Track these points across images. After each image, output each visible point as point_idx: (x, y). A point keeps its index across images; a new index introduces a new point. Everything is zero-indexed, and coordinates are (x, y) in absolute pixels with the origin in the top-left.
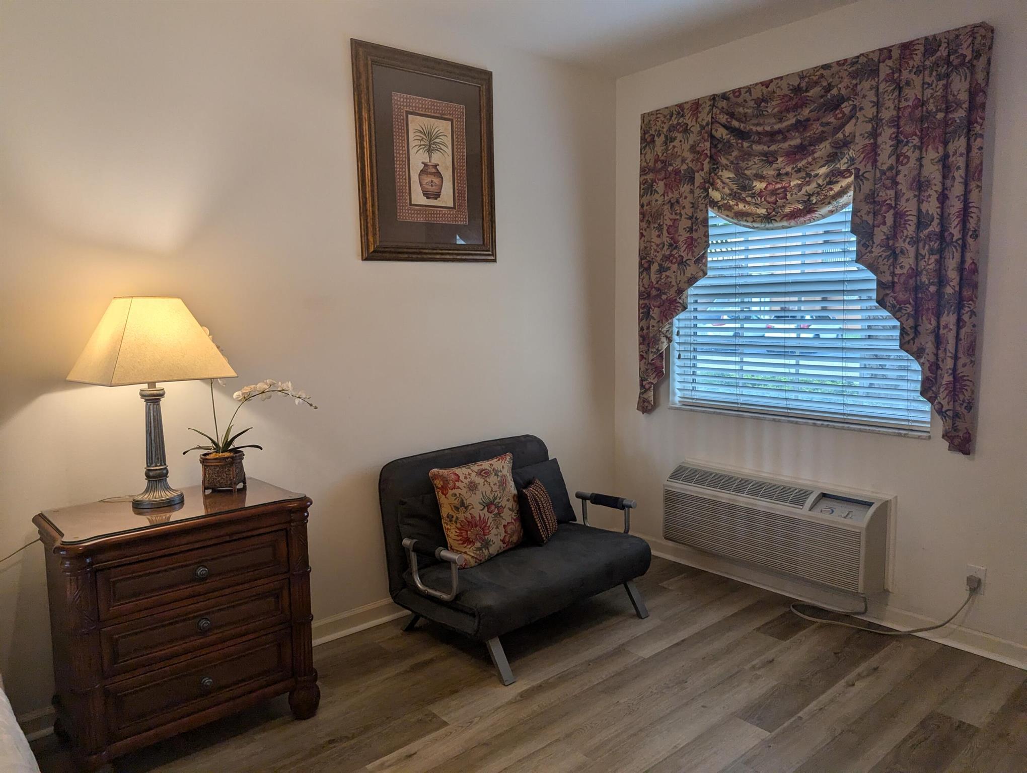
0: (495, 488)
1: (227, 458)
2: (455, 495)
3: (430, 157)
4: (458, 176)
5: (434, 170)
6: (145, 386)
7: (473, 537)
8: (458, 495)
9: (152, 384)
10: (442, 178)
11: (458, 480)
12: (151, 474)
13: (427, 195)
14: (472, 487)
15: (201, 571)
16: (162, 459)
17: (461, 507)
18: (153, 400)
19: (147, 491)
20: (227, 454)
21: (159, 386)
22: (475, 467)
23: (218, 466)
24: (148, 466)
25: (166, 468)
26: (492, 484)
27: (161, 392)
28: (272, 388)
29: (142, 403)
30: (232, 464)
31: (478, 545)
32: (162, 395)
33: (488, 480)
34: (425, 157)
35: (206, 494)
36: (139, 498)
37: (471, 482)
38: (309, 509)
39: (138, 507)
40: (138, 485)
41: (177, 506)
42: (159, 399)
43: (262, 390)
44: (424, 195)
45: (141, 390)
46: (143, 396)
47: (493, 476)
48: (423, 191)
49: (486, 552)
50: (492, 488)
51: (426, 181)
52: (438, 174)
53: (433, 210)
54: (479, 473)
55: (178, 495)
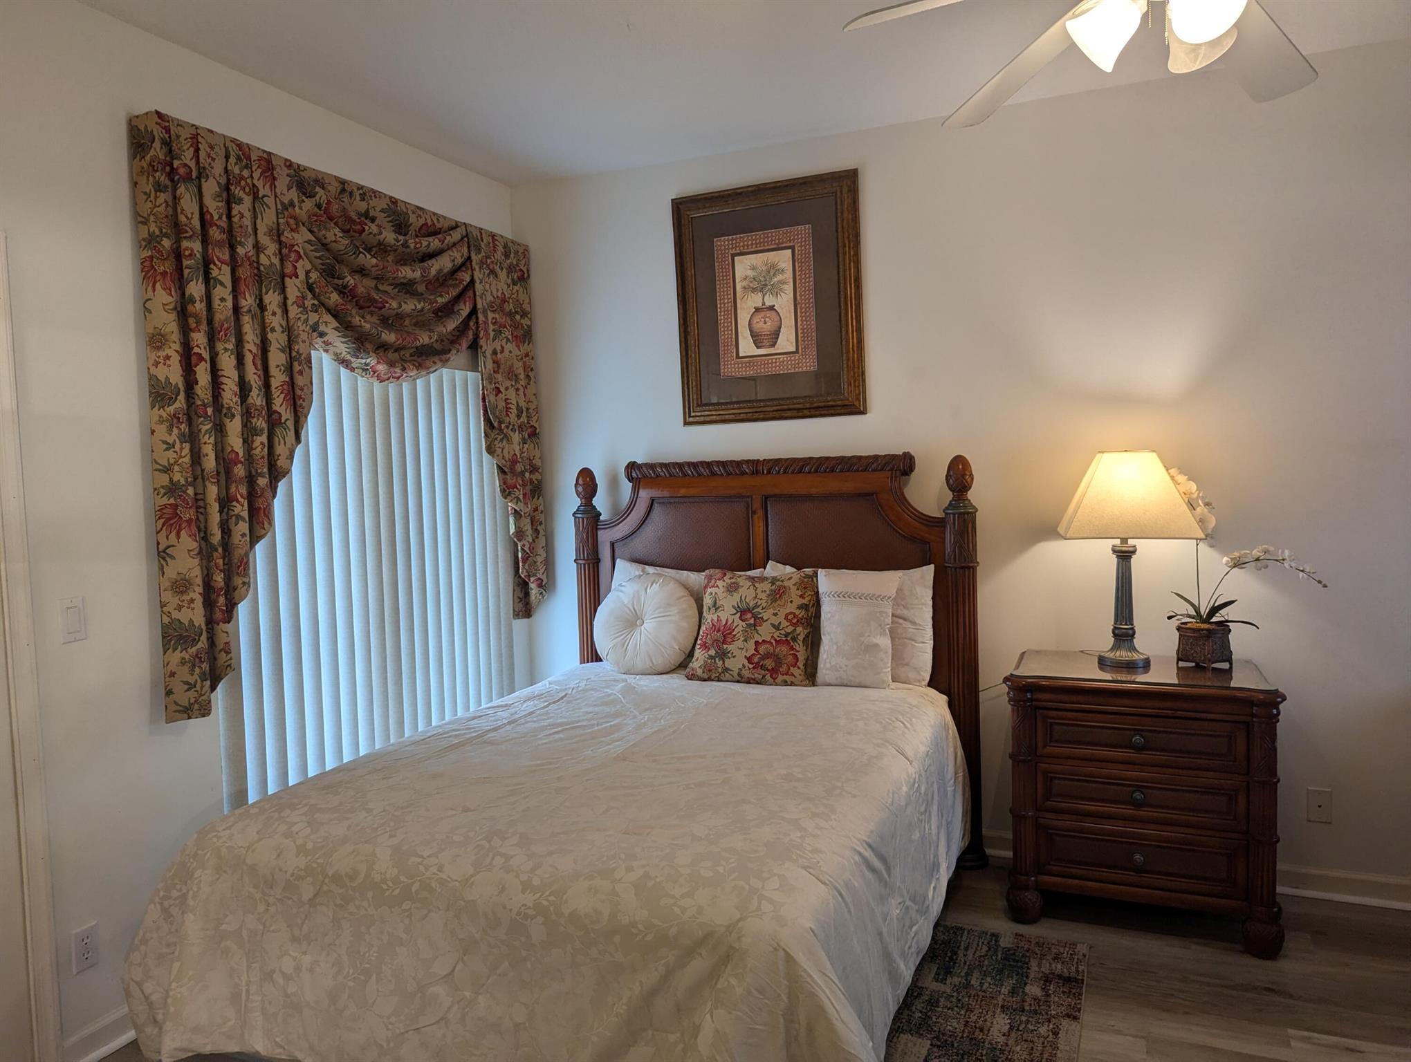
1: (1203, 630)
6: (1117, 542)
9: (1124, 540)
12: (1117, 632)
15: (1137, 739)
16: (1130, 620)
18: (1124, 556)
19: (1112, 649)
20: (1206, 626)
21: (1131, 542)
23: (1191, 637)
24: (1115, 624)
25: (1132, 629)
27: (1131, 549)
28: (1268, 556)
29: (1114, 559)
30: (1208, 637)
32: (1134, 552)
35: (1180, 665)
36: (1107, 655)
38: (1281, 707)
39: (1102, 662)
40: (1104, 642)
41: (1141, 670)
42: (1130, 557)
43: (1256, 557)
45: (1113, 546)
46: (1114, 551)
55: (1143, 660)
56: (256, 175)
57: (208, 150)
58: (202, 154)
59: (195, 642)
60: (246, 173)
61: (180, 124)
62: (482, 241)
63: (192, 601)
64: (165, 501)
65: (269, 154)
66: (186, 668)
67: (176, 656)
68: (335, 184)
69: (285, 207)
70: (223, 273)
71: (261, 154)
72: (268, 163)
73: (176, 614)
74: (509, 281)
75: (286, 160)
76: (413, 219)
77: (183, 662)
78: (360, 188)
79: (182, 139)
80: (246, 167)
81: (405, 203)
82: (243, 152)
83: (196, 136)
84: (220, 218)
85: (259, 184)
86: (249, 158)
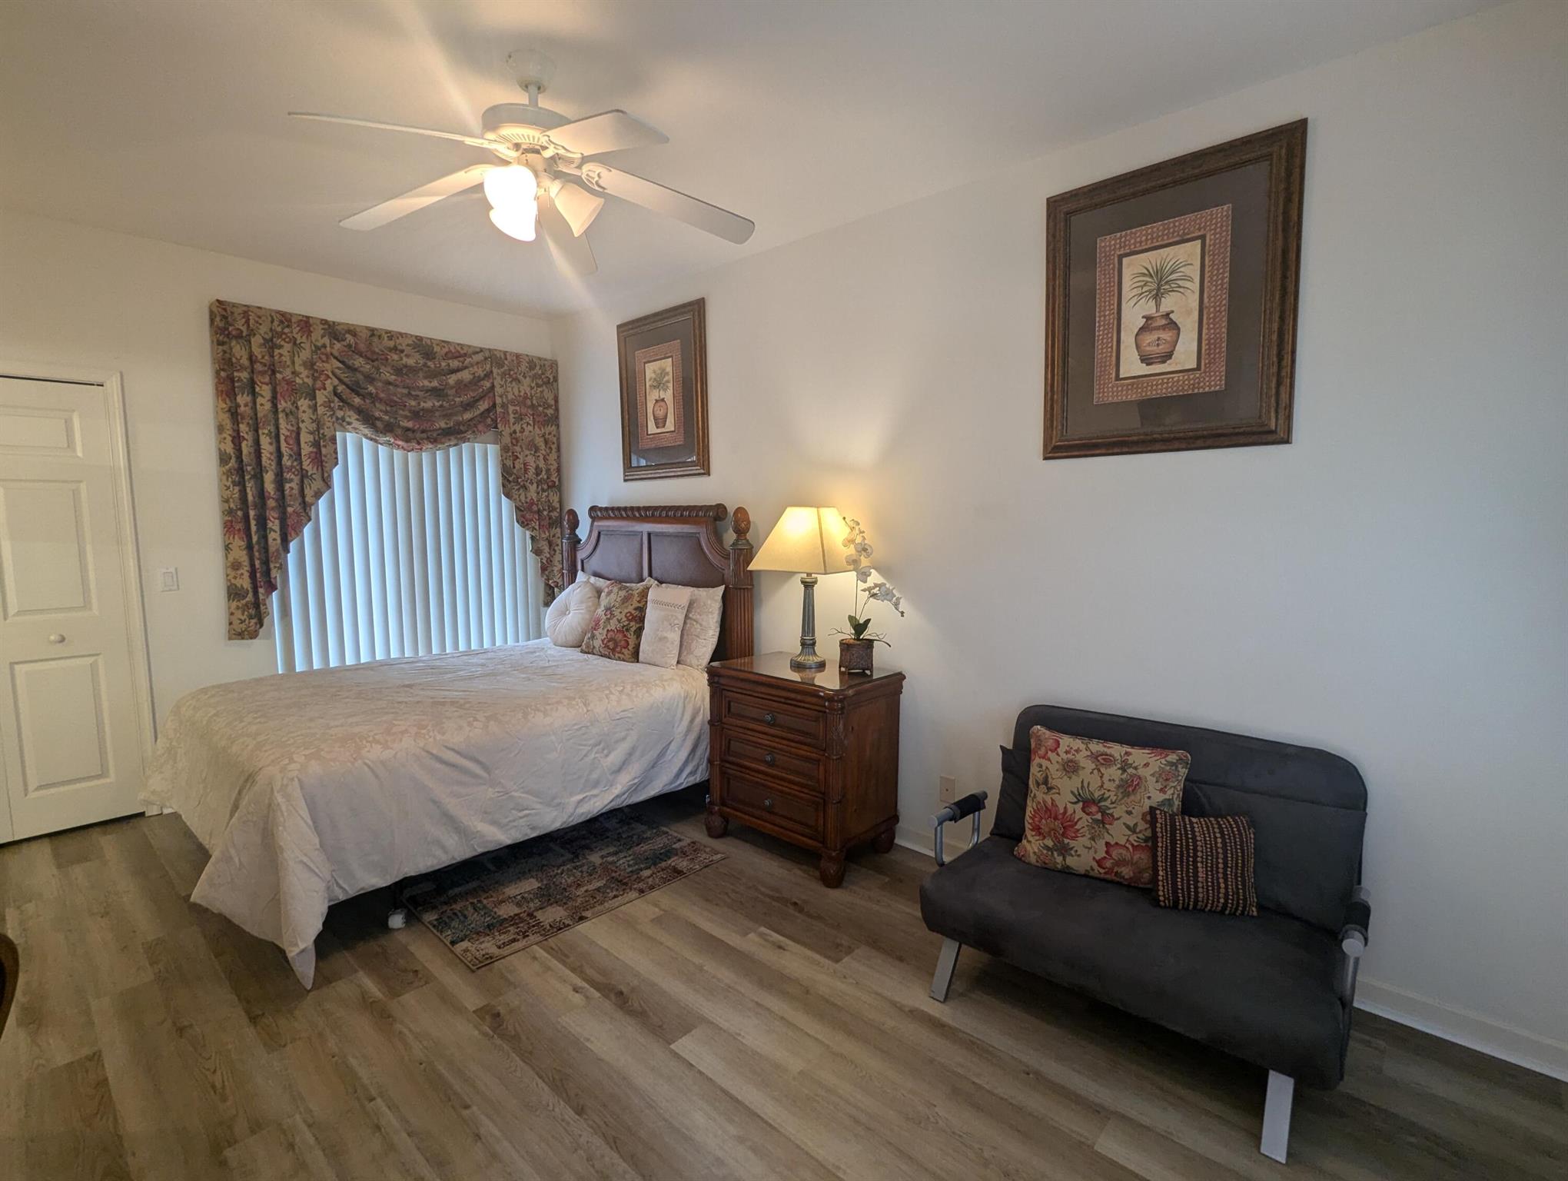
0: (1112, 786)
2: (1041, 766)
3: (1158, 306)
4: (1209, 318)
5: (1164, 322)
6: (806, 576)
7: (1047, 830)
8: (1044, 768)
10: (1179, 329)
11: (1055, 750)
12: (804, 641)
13: (1146, 360)
14: (1071, 768)
16: (813, 633)
17: (1043, 784)
18: (809, 587)
19: (800, 654)
22: (1096, 746)
24: (802, 635)
25: (815, 640)
26: (1106, 778)
31: (1049, 843)
32: (816, 584)
33: (1103, 770)
34: (1150, 308)
35: (842, 671)
36: (795, 658)
37: (1071, 761)
39: (793, 665)
40: (794, 648)
41: (820, 673)
42: (813, 586)
44: (1142, 361)
45: (802, 577)
46: (802, 582)
47: (1116, 768)
48: (1141, 356)
49: (1059, 859)
50: (1103, 783)
51: (1148, 342)
52: (1173, 326)
53: (1154, 380)
54: (1095, 757)
55: (822, 662)
56: (295, 331)
57: (257, 319)
58: (252, 322)
59: (244, 597)
60: (286, 330)
61: (234, 305)
62: (506, 359)
63: (242, 574)
64: (227, 518)
65: (308, 317)
66: (240, 611)
67: (235, 604)
68: (365, 331)
69: (318, 348)
70: (265, 391)
71: (301, 318)
72: (306, 323)
73: (233, 581)
74: (533, 385)
75: (322, 320)
76: (436, 349)
77: (238, 608)
78: (387, 332)
79: (236, 315)
80: (288, 326)
81: (431, 339)
82: (285, 318)
83: (247, 311)
84: (263, 357)
85: (298, 337)
86: (290, 321)
